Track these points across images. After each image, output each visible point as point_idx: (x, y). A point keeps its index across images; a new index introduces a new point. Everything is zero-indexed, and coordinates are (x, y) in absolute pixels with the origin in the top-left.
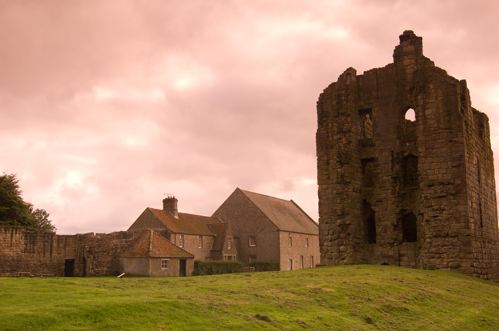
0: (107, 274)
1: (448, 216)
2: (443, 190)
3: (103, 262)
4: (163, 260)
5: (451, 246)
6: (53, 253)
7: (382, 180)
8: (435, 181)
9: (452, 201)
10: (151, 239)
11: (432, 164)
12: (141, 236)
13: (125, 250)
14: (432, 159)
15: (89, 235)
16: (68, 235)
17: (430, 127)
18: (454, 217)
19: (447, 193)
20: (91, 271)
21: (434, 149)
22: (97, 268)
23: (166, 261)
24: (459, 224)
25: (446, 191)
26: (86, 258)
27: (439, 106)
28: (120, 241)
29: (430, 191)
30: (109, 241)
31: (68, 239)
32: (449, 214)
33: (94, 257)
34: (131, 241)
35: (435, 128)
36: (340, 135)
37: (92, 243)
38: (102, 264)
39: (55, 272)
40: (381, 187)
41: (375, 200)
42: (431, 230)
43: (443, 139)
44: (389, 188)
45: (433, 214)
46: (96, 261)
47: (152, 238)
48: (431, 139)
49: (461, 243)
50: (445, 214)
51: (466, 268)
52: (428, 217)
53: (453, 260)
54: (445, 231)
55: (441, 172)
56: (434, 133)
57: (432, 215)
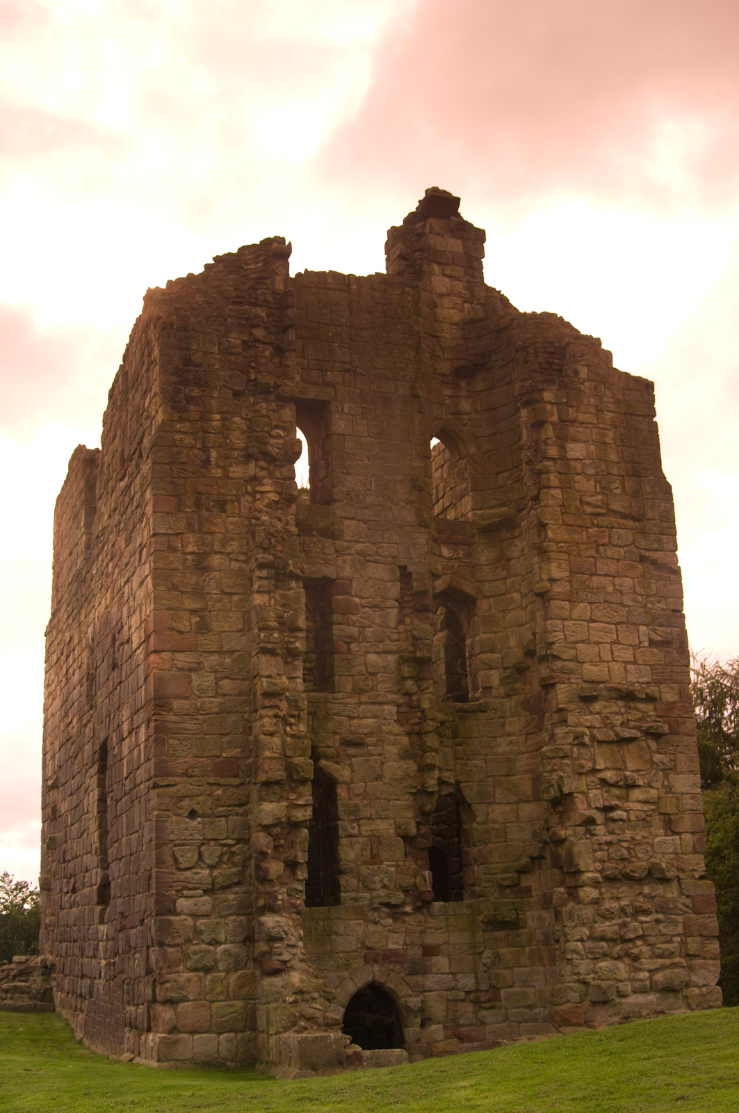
1: (645, 809)
2: (630, 718)
5: (657, 912)
7: (366, 665)
8: (602, 685)
9: (654, 759)
11: (591, 625)
14: (592, 610)
17: (581, 501)
18: (661, 814)
19: (638, 728)
21: (596, 574)
24: (677, 837)
25: (637, 724)
27: (609, 441)
29: (588, 717)
32: (646, 802)
35: (597, 506)
36: (256, 465)
40: (358, 691)
41: (337, 737)
42: (599, 854)
43: (620, 546)
44: (390, 697)
45: (604, 800)
48: (585, 540)
49: (688, 901)
50: (639, 801)
51: (704, 990)
52: (589, 807)
53: (668, 962)
54: (639, 858)
55: (619, 656)
56: (595, 522)
57: (600, 804)
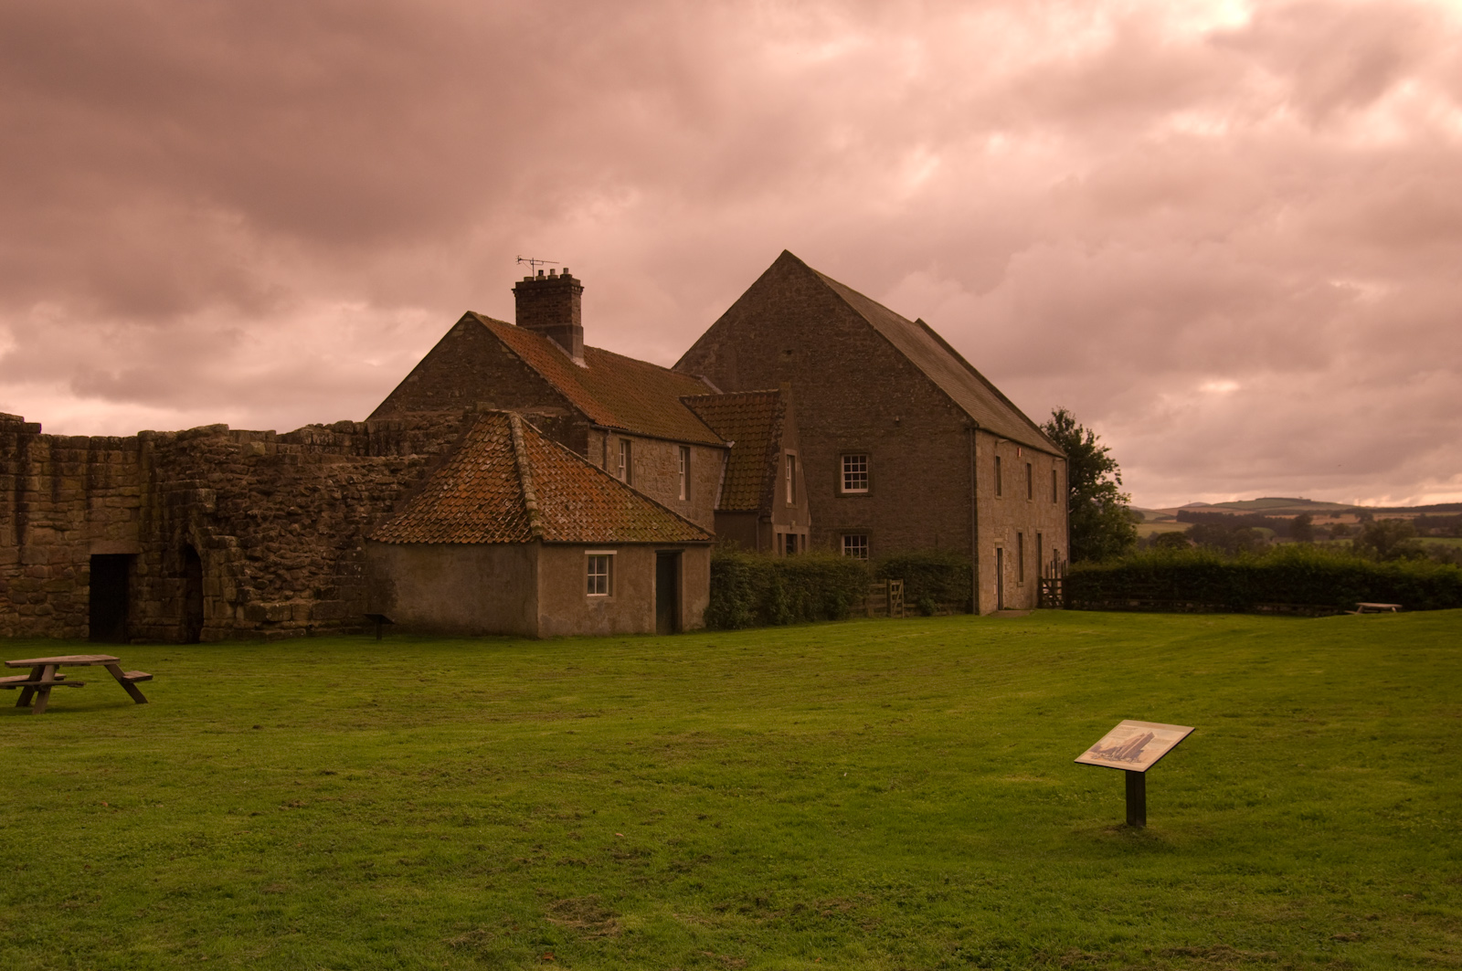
0: (316, 624)
3: (289, 569)
4: (591, 558)
6: (28, 528)
10: (522, 455)
12: (462, 440)
13: (390, 509)
15: (207, 435)
16: (100, 439)
20: (229, 611)
22: (264, 600)
23: (601, 558)
26: (200, 549)
28: (364, 467)
30: (312, 467)
31: (101, 458)
33: (244, 545)
34: (413, 464)
37: (230, 476)
38: (288, 576)
39: (46, 619)
46: (257, 564)
47: (521, 450)
